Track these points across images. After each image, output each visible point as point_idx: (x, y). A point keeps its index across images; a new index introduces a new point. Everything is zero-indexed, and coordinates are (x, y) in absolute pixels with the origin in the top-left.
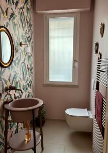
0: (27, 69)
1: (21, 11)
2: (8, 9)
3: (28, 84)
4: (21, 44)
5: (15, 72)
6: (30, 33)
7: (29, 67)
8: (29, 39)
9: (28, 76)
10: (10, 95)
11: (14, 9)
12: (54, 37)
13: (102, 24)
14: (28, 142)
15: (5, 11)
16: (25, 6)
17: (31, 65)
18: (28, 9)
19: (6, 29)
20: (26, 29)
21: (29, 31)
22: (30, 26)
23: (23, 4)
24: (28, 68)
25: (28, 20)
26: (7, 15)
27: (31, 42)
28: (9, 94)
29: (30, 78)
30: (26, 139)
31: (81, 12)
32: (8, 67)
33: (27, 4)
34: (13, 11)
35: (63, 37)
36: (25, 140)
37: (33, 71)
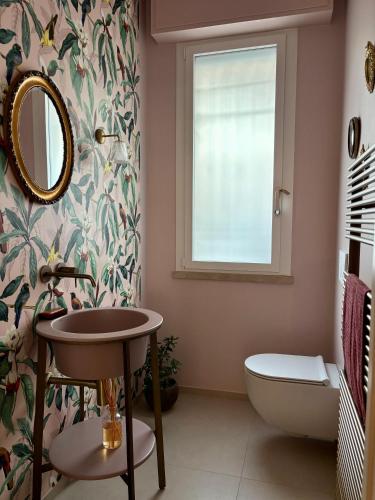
0: (120, 220)
1: (101, 29)
2: (55, 19)
3: (122, 268)
4: (98, 135)
5: (75, 221)
6: (130, 103)
7: (127, 212)
8: (127, 123)
9: (122, 242)
10: (59, 295)
11: (78, 23)
12: (211, 117)
13: (369, 44)
14: (110, 452)
15: (44, 25)
16: (116, 18)
17: (134, 209)
18: (125, 28)
19: (49, 81)
20: (117, 88)
21: (127, 97)
22: (133, 80)
23: (110, 10)
24: (123, 216)
25: (126, 63)
26: (51, 37)
27: (135, 132)
28: (55, 292)
29: (131, 250)
30: (105, 443)
31: (302, 28)
32: (50, 202)
33: (123, 11)
34: (74, 30)
35: (239, 115)
36: (102, 447)
37: (139, 227)
